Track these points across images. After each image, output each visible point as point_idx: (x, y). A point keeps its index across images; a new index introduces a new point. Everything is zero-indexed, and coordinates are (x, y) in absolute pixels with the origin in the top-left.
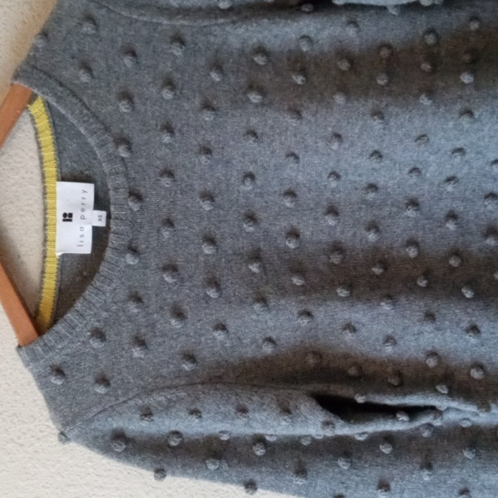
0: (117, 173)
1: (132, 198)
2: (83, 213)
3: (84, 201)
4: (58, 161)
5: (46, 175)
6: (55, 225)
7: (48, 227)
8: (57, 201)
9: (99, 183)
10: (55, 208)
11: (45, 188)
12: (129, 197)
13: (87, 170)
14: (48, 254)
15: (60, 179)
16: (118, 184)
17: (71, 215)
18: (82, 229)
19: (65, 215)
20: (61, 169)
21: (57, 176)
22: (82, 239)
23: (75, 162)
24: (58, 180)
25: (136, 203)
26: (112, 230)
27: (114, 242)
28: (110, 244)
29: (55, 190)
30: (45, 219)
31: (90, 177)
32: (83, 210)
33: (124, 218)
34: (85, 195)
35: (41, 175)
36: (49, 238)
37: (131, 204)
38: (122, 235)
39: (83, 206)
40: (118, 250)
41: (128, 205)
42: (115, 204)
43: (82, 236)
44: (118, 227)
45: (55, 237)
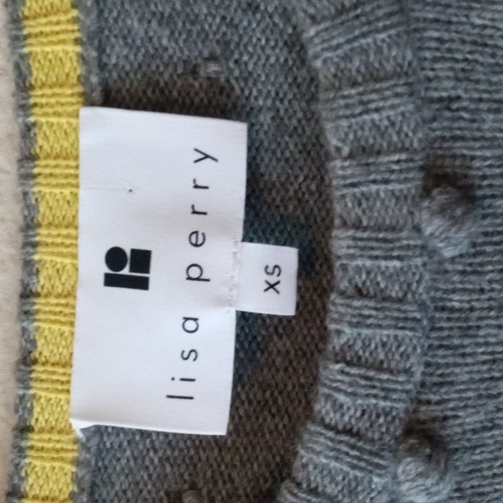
0: (374, 76)
1: (440, 197)
2: (196, 255)
3: (201, 199)
4: (87, 12)
5: (37, 75)
6: (70, 294)
7: (39, 304)
8: (82, 193)
9: (266, 118)
10: (72, 224)
11: (28, 132)
12: (426, 192)
13: (212, 58)
14: (40, 417)
15: (97, 95)
16: (375, 126)
17: (142, 259)
18: (190, 324)
19: (115, 257)
20: (101, 50)
21: (83, 80)
22: (188, 368)
23: (165, 20)
24: (89, 102)
25: (456, 222)
26: (337, 343)
27: (341, 398)
28: (321, 407)
29: (75, 145)
30: (29, 267)
31: (225, 90)
32: (197, 240)
33: (395, 291)
34: (205, 172)
35: (11, 74)
36: (44, 350)
37: (433, 226)
38: (380, 368)
39: (197, 223)
40: (358, 435)
41: (417, 229)
42: (358, 225)
43: (190, 355)
44: (366, 332)
45: (69, 346)
